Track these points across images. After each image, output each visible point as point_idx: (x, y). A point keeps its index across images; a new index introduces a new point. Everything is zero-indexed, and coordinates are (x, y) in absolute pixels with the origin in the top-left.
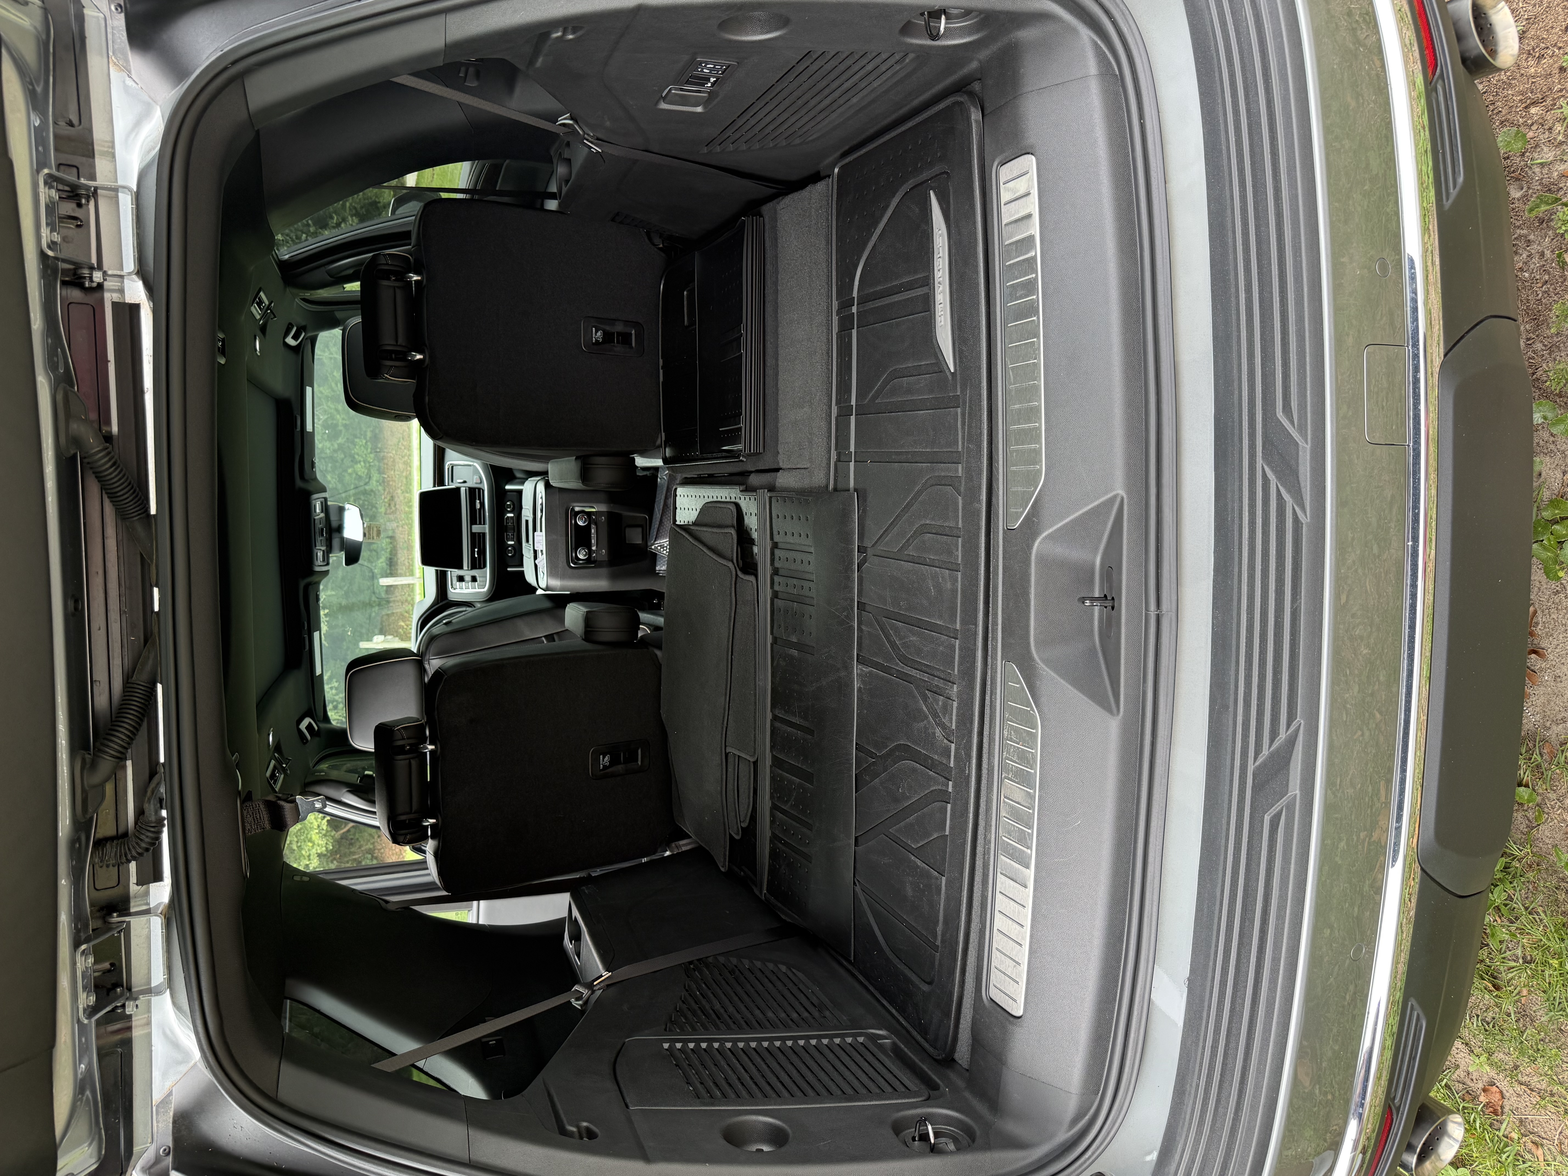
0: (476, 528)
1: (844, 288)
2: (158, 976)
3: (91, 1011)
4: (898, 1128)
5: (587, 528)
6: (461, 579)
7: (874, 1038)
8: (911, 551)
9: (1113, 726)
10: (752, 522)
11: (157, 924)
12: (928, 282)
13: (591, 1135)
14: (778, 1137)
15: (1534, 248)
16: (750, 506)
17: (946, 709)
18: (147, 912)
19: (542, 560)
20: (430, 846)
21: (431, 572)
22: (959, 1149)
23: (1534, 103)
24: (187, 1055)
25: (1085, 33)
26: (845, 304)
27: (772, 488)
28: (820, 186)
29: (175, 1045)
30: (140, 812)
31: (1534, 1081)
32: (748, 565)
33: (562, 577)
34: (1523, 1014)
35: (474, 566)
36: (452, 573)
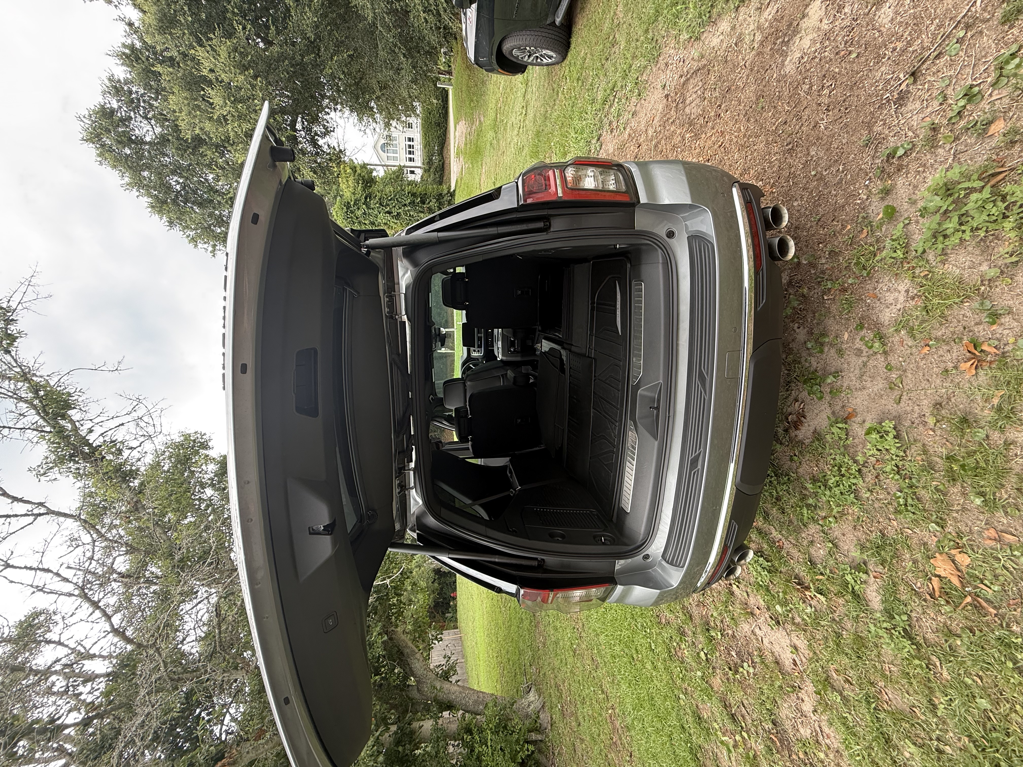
0: (479, 335)
1: (593, 298)
2: (412, 484)
3: (399, 493)
4: (595, 537)
5: (514, 341)
6: (474, 351)
7: (591, 512)
8: (607, 381)
9: (656, 443)
10: (564, 358)
11: (412, 473)
12: (615, 306)
13: (516, 532)
14: (563, 536)
15: (816, 291)
16: (563, 352)
17: (615, 429)
18: (409, 470)
19: (500, 350)
20: (470, 443)
21: (465, 348)
22: (611, 545)
23: (821, 243)
24: (418, 503)
25: (660, 250)
26: (593, 303)
27: (570, 351)
28: (587, 264)
29: (415, 500)
30: (407, 446)
31: (792, 541)
32: (563, 370)
33: (506, 356)
34: (790, 521)
35: (478, 347)
36: (472, 349)
